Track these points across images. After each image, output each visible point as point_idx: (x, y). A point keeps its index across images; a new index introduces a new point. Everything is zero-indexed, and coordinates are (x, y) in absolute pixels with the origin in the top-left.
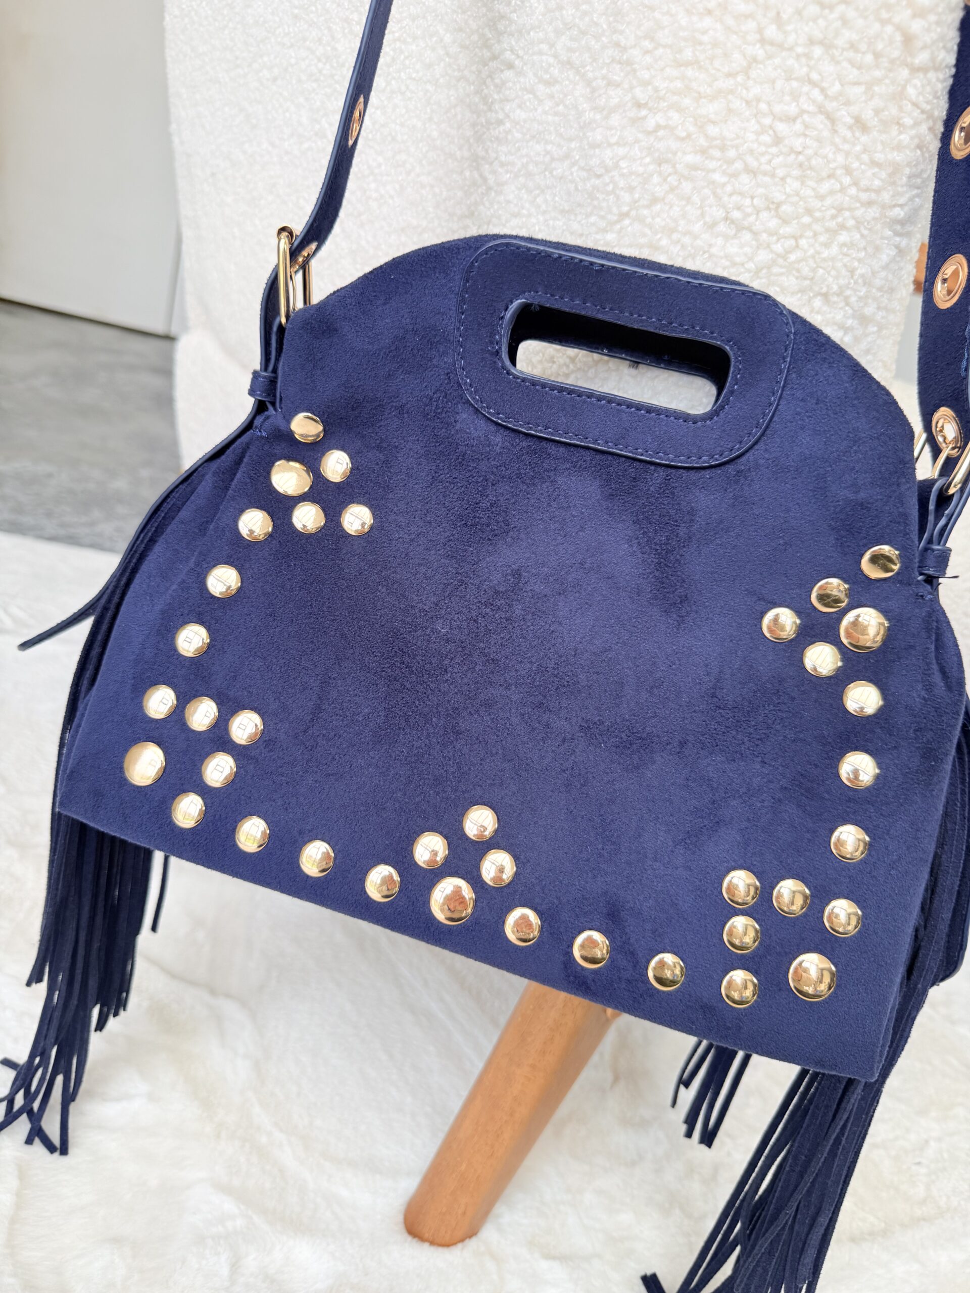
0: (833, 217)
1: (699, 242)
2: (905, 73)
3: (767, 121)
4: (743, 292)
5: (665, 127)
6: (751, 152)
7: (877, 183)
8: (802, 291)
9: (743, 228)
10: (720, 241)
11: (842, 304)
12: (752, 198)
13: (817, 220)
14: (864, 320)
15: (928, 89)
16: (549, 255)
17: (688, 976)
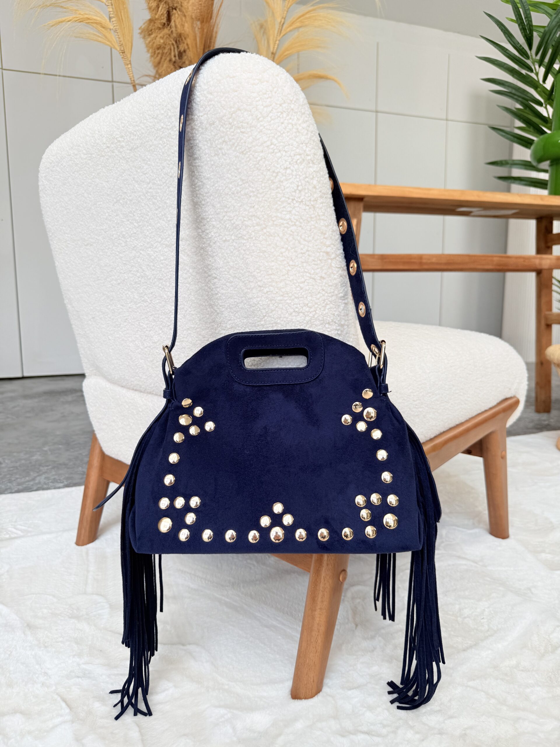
0: (323, 303)
1: (288, 319)
2: (330, 261)
3: (297, 285)
4: (305, 332)
5: (270, 291)
6: (295, 293)
7: (332, 290)
8: (322, 324)
9: (300, 312)
10: (294, 317)
11: (334, 324)
12: (300, 304)
13: (319, 305)
14: (342, 326)
15: (338, 262)
16: (249, 336)
17: (355, 533)
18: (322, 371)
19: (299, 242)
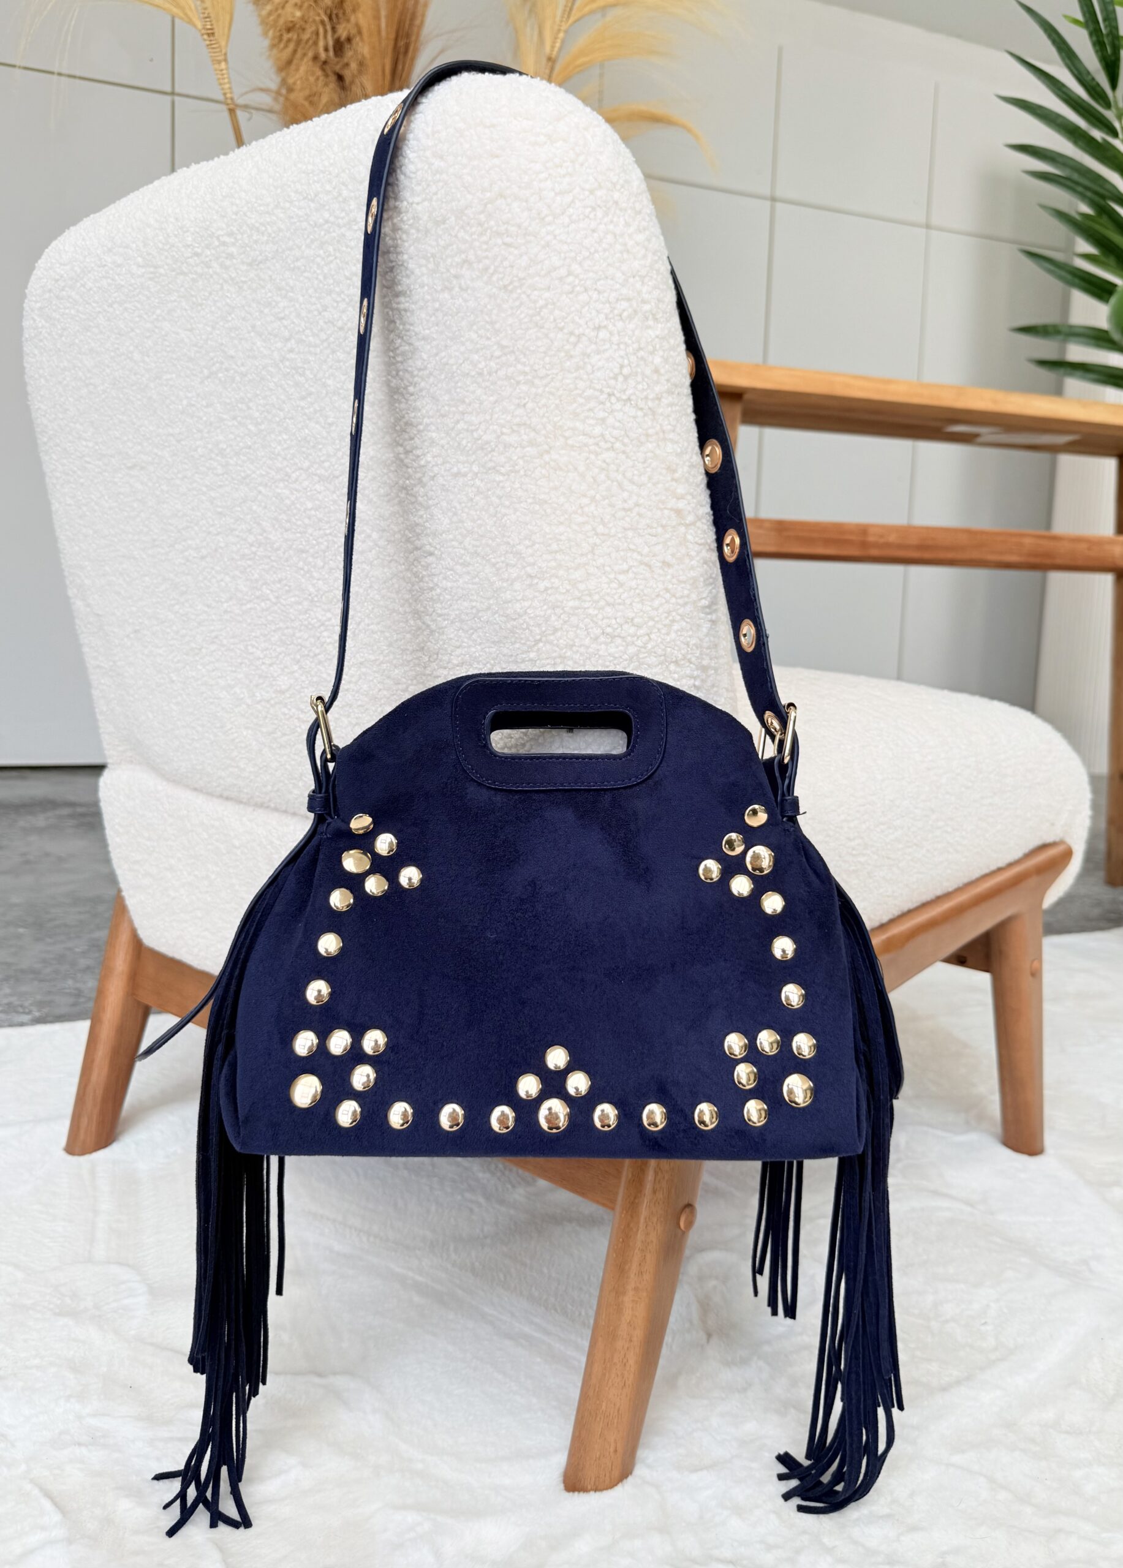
0: (666, 618)
1: (591, 650)
2: (682, 529)
3: (612, 576)
4: (627, 678)
5: (552, 588)
6: (608, 594)
7: (686, 592)
8: (661, 663)
9: (615, 636)
10: (603, 646)
11: (687, 664)
12: (616, 619)
13: (657, 622)
14: (704, 669)
15: (699, 532)
16: (504, 682)
17: (722, 1115)
18: (661, 763)
19: (620, 485)
